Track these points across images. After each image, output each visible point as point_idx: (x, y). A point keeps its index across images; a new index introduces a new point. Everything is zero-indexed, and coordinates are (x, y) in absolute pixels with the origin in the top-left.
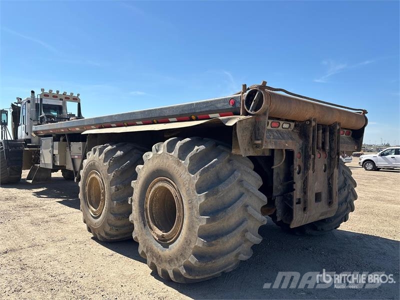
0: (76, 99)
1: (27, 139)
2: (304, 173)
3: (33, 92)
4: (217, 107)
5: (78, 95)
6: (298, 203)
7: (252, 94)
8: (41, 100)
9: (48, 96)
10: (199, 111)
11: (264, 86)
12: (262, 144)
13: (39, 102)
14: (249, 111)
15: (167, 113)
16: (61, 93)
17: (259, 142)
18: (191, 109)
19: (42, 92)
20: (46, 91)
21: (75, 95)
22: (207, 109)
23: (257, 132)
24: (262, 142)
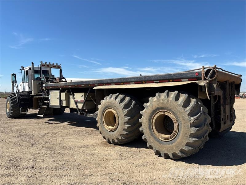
0: (59, 67)
1: (30, 91)
2: (224, 106)
3: (33, 63)
4: (187, 76)
5: (60, 65)
6: (222, 120)
7: (209, 71)
8: (41, 68)
9: (44, 66)
10: (176, 78)
11: (215, 68)
12: (214, 94)
13: (39, 69)
14: (207, 78)
15: (154, 78)
16: (51, 64)
17: (213, 93)
18: (170, 77)
19: (41, 64)
20: (44, 63)
21: (59, 65)
22: (181, 77)
23: (211, 88)
24: (214, 93)
